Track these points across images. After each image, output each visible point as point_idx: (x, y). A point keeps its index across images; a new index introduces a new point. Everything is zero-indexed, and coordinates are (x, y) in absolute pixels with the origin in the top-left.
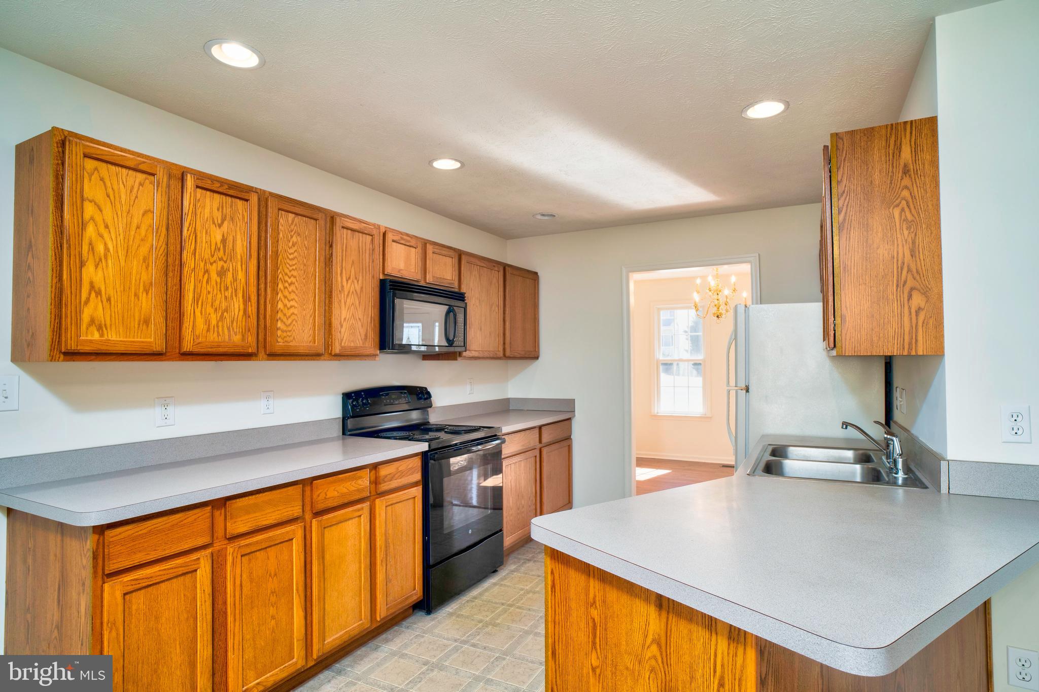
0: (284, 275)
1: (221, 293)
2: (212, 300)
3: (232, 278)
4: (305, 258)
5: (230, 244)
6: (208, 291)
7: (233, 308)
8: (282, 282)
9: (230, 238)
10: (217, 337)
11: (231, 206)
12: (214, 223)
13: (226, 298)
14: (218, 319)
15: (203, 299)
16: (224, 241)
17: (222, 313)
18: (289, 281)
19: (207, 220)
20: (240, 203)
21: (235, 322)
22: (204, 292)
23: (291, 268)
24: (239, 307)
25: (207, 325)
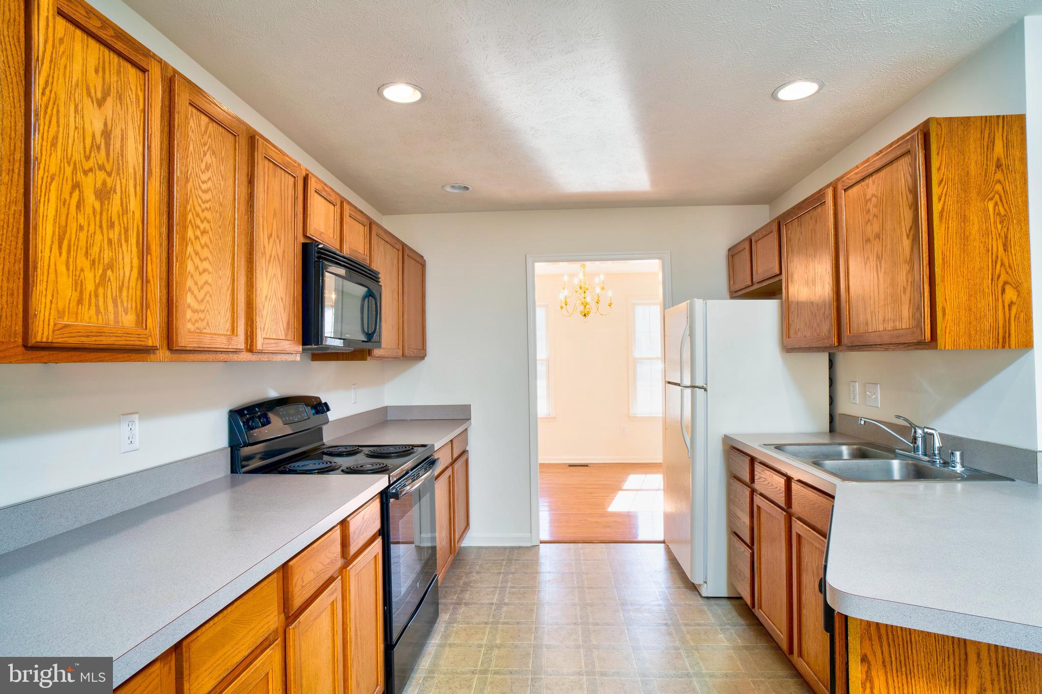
0: (195, 216)
1: (103, 234)
2: (87, 243)
3: (120, 208)
4: (222, 194)
5: (116, 143)
6: (80, 226)
7: (121, 262)
8: (193, 227)
9: (116, 133)
10: (95, 316)
11: (119, 73)
12: (89, 94)
13: (110, 241)
14: (97, 281)
15: (70, 241)
16: (107, 134)
17: (103, 271)
18: (202, 227)
19: (77, 85)
20: (132, 71)
21: (124, 288)
22: (73, 226)
23: (203, 206)
24: (131, 263)
25: (78, 290)
